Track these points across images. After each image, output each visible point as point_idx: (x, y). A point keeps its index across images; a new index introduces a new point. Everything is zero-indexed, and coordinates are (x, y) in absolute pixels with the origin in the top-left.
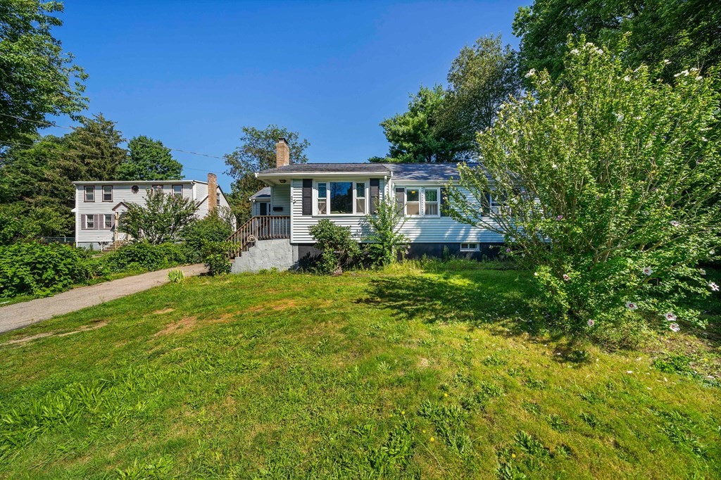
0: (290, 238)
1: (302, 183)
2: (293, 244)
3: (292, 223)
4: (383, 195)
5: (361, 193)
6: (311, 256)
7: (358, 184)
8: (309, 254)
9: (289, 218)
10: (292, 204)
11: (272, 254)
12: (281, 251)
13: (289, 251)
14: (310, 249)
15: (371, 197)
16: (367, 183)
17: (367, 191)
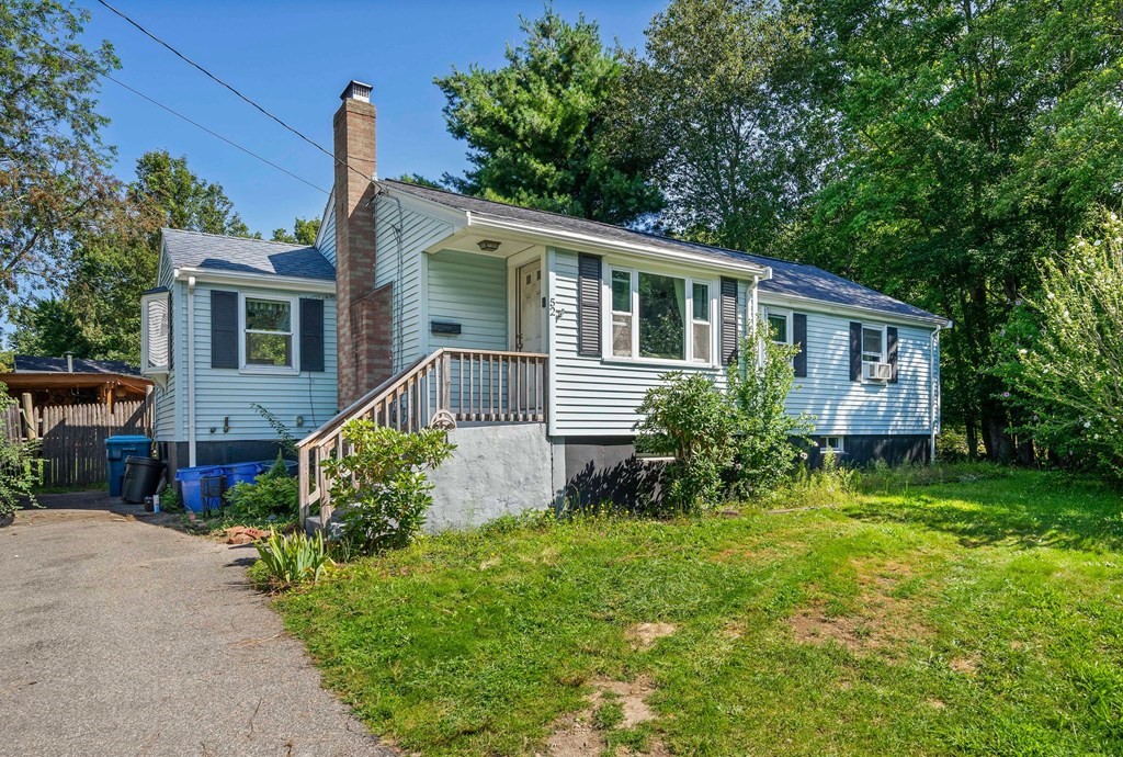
0: (546, 420)
1: (575, 262)
2: (552, 440)
3: (553, 377)
4: (745, 319)
5: (701, 311)
6: (596, 472)
7: (695, 286)
8: (591, 468)
9: (545, 361)
10: (552, 319)
11: (498, 470)
12: (524, 460)
13: (544, 459)
14: (593, 452)
15: (723, 323)
16: (714, 288)
17: (714, 305)
